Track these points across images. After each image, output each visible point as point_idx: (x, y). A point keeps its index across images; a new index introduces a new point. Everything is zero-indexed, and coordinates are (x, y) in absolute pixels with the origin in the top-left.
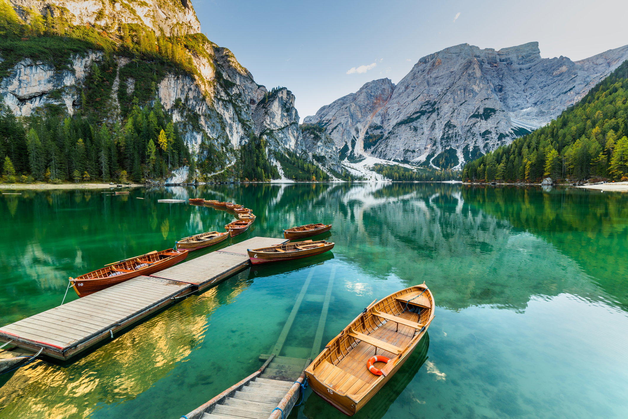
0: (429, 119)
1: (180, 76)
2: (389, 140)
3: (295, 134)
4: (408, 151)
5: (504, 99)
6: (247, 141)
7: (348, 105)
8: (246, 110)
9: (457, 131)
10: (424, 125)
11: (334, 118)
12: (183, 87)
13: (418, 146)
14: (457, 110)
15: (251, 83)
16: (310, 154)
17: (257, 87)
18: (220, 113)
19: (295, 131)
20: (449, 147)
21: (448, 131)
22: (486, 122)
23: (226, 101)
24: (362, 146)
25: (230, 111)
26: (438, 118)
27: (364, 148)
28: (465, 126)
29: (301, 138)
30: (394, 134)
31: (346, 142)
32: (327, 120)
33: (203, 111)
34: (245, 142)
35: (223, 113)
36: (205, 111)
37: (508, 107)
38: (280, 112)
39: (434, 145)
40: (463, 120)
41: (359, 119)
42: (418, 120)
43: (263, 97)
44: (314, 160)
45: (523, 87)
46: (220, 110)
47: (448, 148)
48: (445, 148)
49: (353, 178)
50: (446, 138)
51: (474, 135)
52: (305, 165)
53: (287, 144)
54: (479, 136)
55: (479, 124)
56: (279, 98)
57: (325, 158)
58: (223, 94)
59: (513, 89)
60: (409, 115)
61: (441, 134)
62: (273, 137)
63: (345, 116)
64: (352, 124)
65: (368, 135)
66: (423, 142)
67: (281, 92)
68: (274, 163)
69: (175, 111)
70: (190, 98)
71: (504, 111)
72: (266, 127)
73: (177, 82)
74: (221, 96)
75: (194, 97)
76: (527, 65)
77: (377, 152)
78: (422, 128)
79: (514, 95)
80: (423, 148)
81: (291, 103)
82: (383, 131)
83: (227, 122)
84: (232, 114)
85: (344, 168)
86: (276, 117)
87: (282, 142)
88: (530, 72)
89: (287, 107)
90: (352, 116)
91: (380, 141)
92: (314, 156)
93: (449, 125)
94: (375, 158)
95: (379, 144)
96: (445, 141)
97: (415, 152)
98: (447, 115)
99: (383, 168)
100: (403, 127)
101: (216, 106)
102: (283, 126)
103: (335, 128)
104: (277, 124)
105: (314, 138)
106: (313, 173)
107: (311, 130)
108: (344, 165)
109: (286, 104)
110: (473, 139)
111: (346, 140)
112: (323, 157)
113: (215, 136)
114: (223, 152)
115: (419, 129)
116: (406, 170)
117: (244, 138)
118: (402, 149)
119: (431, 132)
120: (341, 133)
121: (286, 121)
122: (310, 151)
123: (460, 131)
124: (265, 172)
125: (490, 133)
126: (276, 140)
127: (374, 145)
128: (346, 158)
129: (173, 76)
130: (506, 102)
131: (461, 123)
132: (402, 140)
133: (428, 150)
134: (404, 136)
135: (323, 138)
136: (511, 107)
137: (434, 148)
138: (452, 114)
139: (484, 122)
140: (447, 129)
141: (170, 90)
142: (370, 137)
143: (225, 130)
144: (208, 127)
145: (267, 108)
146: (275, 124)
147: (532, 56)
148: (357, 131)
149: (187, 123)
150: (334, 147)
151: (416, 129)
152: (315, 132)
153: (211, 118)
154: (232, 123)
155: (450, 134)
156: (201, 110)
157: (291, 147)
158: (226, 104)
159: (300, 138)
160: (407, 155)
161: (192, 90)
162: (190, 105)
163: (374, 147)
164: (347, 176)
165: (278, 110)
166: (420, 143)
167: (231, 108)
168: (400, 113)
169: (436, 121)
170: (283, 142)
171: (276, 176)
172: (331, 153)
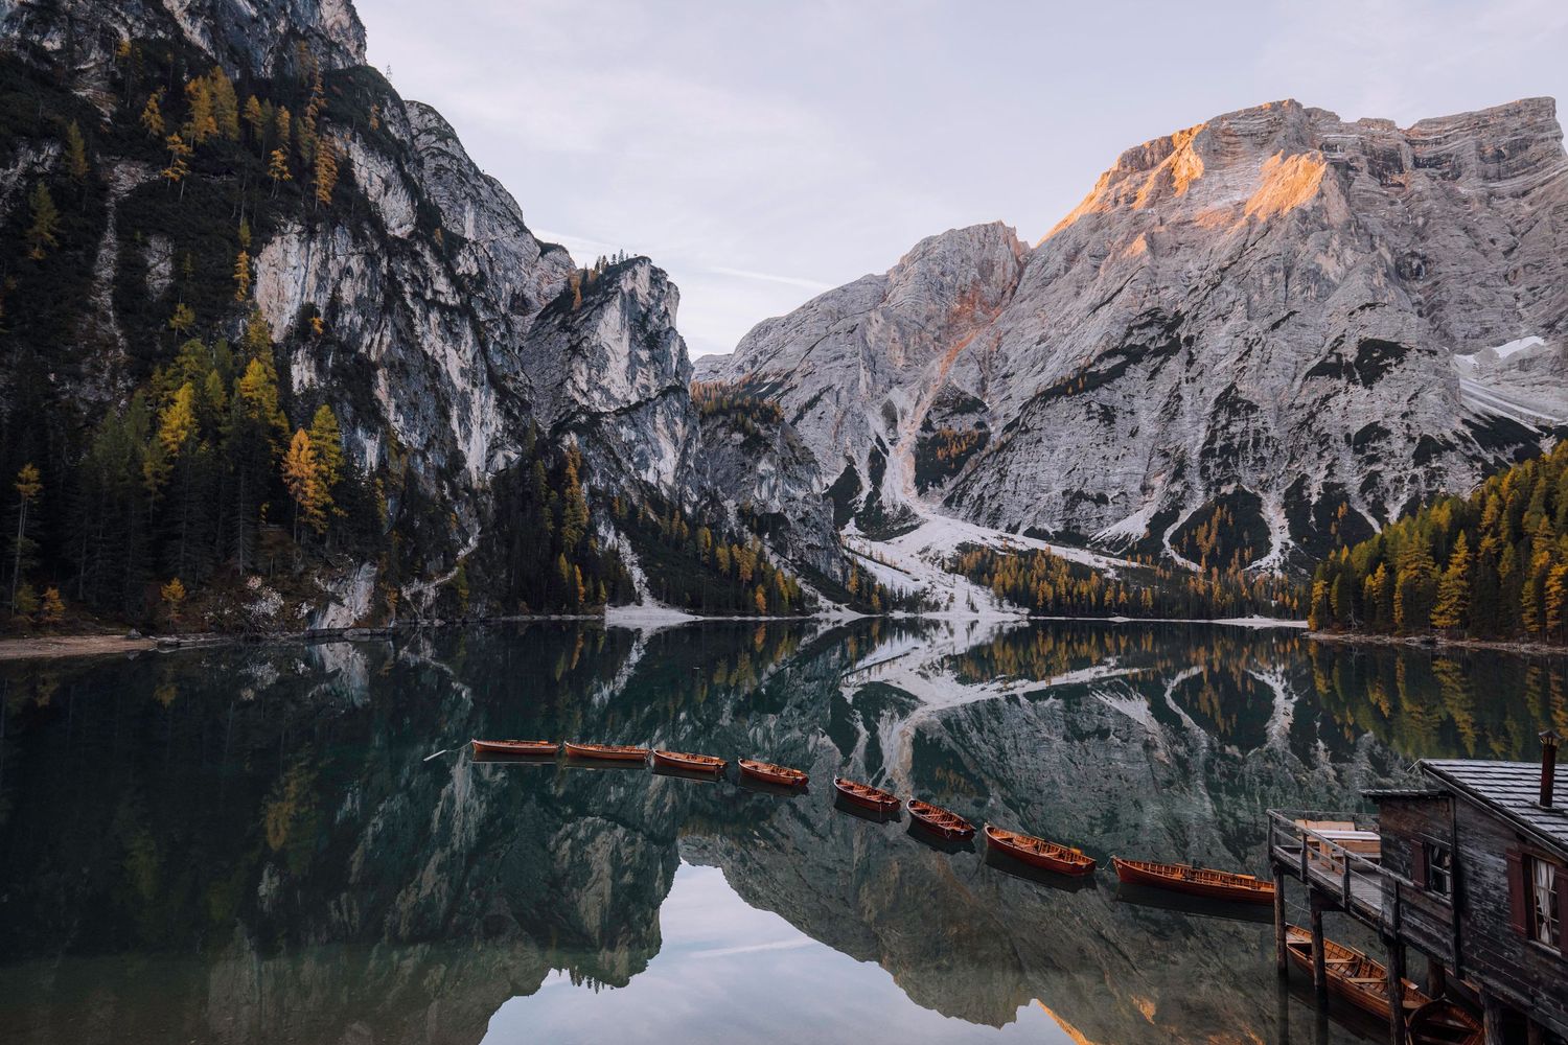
0: (1158, 377)
1: (318, 227)
2: (1009, 456)
3: (680, 430)
4: (1080, 496)
5: (1433, 307)
6: (514, 456)
7: (857, 321)
8: (503, 336)
9: (1259, 424)
10: (1138, 402)
11: (804, 365)
12: (324, 263)
13: (1117, 479)
14: (1259, 347)
15: (517, 235)
16: (730, 505)
17: (539, 250)
18: (430, 353)
19: (677, 419)
20: (1234, 485)
21: (1229, 423)
22: (1367, 392)
23: (452, 309)
24: (911, 474)
25: (463, 348)
26: (1190, 375)
27: (918, 482)
28: (1291, 406)
29: (700, 446)
30: (1027, 431)
31: (850, 459)
32: (777, 375)
33: (384, 349)
34: (507, 458)
35: (440, 352)
36: (389, 347)
37: (1446, 336)
38: (624, 347)
39: (1178, 475)
40: (1281, 382)
41: (898, 370)
42: (1117, 382)
43: (560, 286)
44: (745, 528)
45: (1502, 265)
46: (432, 341)
47: (1228, 489)
48: (1218, 490)
49: (890, 600)
50: (1222, 453)
51: (1323, 440)
52: (719, 550)
53: (647, 468)
54: (1344, 446)
55: (1342, 399)
56: (623, 294)
57: (785, 521)
58: (442, 284)
59: (1467, 269)
60: (1082, 362)
61: (1203, 436)
62: (598, 441)
63: (846, 361)
64: (871, 389)
65: (930, 435)
66: (1136, 465)
67: (629, 274)
68: (609, 541)
69: (300, 353)
70: (344, 302)
71: (1433, 353)
72: (574, 401)
73: (309, 248)
74: (436, 292)
75: (358, 300)
76: (1517, 183)
77: (966, 501)
78: (1132, 413)
79: (1471, 292)
80: (1136, 488)
81: (666, 312)
82: (985, 418)
83: (454, 386)
84: (469, 355)
85: (851, 562)
86: (612, 364)
87: (630, 459)
88: (1528, 209)
89: (649, 328)
90: (872, 362)
91: (975, 456)
92: (744, 514)
93: (1230, 403)
94: (959, 523)
95: (975, 471)
96: (1218, 460)
97: (1106, 502)
98: (1222, 364)
99: (991, 562)
100: (1063, 403)
101: (418, 329)
102: (634, 398)
103: (811, 404)
104: (613, 391)
105: (742, 445)
106: (752, 584)
107: (733, 416)
108: (849, 550)
109: (646, 317)
110: (1320, 456)
111: (849, 453)
112: (779, 518)
113: (415, 440)
114: (443, 498)
115: (1119, 415)
116: (1079, 571)
117: (502, 446)
118: (1057, 490)
119: (1165, 427)
120: (832, 423)
121: (648, 379)
122: (730, 492)
123: (1271, 424)
124: (585, 580)
125: (1388, 432)
126: (611, 451)
127: (953, 474)
128: (852, 521)
129: (298, 228)
130: (1441, 319)
131: (1276, 396)
132: (1060, 454)
133: (1157, 495)
134: (1064, 441)
135: (777, 445)
136: (1459, 336)
137: (1177, 487)
138: (1240, 359)
139: (1359, 392)
140: (1222, 419)
141: (283, 276)
142: (940, 441)
143: (448, 418)
144: (398, 407)
145: (577, 331)
146: (605, 391)
147: (1532, 149)
148: (891, 416)
149: (336, 395)
150: (815, 481)
151: (1108, 415)
152: (749, 421)
153: (407, 375)
154: (469, 388)
155: (1234, 436)
156: (375, 345)
157: (663, 477)
158: (453, 320)
159: (697, 446)
160: (1077, 515)
161: (352, 277)
162: (344, 327)
163: (955, 481)
164: (864, 593)
165: (620, 340)
166: (1126, 469)
167: (468, 337)
168: (1050, 351)
169: (1184, 384)
170: (636, 460)
171: (624, 595)
172: (805, 502)
